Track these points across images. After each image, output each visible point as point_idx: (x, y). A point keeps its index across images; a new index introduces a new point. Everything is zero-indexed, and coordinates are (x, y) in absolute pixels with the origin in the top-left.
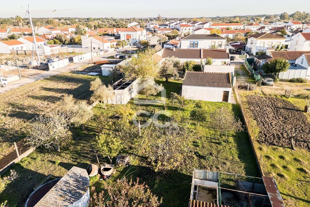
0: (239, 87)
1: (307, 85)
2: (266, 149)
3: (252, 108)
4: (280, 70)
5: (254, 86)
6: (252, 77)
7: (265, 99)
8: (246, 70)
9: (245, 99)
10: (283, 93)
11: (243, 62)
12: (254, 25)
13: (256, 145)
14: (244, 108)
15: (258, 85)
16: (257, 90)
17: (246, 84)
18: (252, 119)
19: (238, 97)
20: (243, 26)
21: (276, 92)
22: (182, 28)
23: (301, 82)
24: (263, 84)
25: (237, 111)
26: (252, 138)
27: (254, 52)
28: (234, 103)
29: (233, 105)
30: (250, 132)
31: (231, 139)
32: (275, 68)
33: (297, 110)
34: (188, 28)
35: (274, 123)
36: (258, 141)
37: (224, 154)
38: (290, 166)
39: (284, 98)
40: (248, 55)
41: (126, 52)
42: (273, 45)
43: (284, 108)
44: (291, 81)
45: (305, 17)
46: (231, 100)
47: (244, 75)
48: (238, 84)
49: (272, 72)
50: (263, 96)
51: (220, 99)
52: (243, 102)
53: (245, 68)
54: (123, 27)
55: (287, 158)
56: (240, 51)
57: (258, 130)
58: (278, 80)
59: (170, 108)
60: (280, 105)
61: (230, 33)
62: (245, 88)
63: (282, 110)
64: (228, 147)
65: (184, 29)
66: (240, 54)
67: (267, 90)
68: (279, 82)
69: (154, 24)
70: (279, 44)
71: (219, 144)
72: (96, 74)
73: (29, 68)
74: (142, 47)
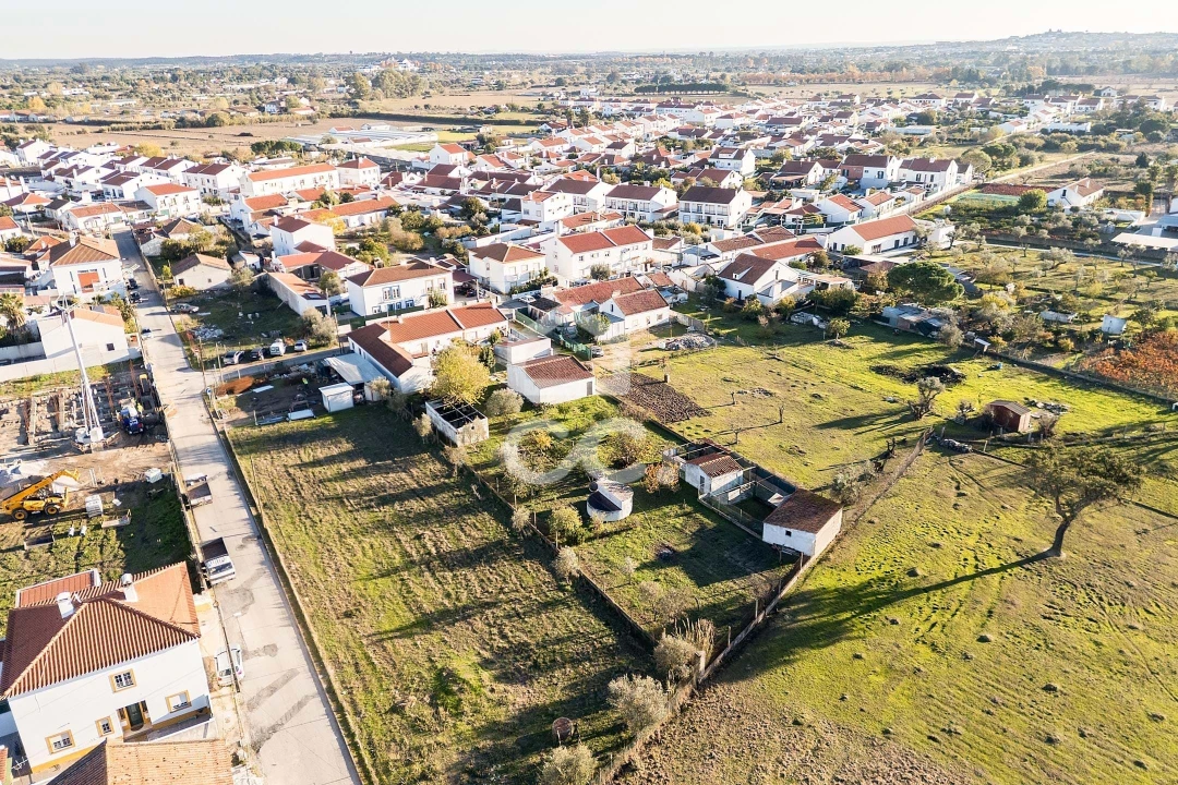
2: (674, 427)
6: (563, 347)
9: (603, 386)
12: (363, 166)
13: (667, 427)
14: (615, 397)
15: (591, 360)
18: (635, 406)
21: (618, 365)
24: (594, 356)
25: (611, 400)
29: (601, 396)
33: (659, 383)
34: (182, 195)
35: (655, 402)
36: (665, 423)
38: (699, 432)
40: (499, 297)
41: (194, 336)
43: (645, 384)
44: (613, 341)
46: (595, 392)
56: (470, 286)
57: (652, 414)
60: (639, 382)
61: (351, 214)
63: (647, 387)
68: (604, 347)
72: (308, 413)
73: (89, 451)
74: (196, 309)
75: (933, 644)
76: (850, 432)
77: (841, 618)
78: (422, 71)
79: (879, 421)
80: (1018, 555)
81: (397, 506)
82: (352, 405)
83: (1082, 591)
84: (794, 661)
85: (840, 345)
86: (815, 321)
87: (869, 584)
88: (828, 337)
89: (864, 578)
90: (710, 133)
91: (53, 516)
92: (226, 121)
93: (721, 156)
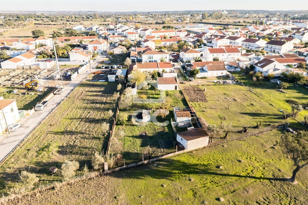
0: (180, 83)
1: (208, 80)
2: (191, 103)
3: (186, 91)
4: (196, 74)
5: (186, 82)
6: (185, 77)
7: (191, 87)
8: (182, 73)
9: (183, 88)
10: (197, 84)
11: (179, 67)
12: (183, 32)
13: (188, 102)
14: (183, 92)
15: (188, 81)
16: (187, 84)
17: (183, 81)
18: (186, 95)
19: (180, 88)
20: (175, 32)
21: (195, 84)
22: (129, 35)
23: (206, 78)
24: (190, 80)
25: (181, 92)
26: (187, 100)
27: (185, 60)
28: (179, 90)
29: (179, 91)
30: (186, 99)
31: (181, 102)
32: (194, 73)
33: (202, 91)
34: (134, 35)
35: (194, 95)
36: (189, 101)
37: (179, 105)
38: (197, 106)
39: (198, 86)
40: (182, 63)
41: (103, 62)
42: (194, 56)
43: (197, 90)
44: (201, 78)
45: (220, 16)
46: (178, 89)
47: (181, 76)
48: (180, 82)
49: (193, 74)
50: (190, 86)
51: (174, 89)
52: (182, 89)
53: (181, 72)
54: (79, 36)
55: (196, 104)
56: (177, 59)
57: (188, 98)
58: (196, 78)
59: (156, 94)
60: (196, 89)
61: (167, 42)
62: (183, 83)
63: (196, 91)
64: (180, 104)
65: (131, 36)
66: (177, 62)
67: (191, 83)
68: (196, 79)
69: (103, 30)
70: (197, 56)
71: (177, 103)
72: (104, 81)
73: (55, 80)
74: (111, 57)
75: (196, 193)
76: (252, 117)
77: (173, 172)
78: (229, 13)
79: (267, 117)
80: (273, 175)
81: (94, 105)
82: (115, 81)
83: (289, 199)
84: (140, 179)
85: (281, 91)
86: (278, 82)
87: (197, 165)
88: (278, 88)
89: (198, 163)
90: (303, 29)
91: (33, 90)
92: (166, 23)
93: (296, 34)
